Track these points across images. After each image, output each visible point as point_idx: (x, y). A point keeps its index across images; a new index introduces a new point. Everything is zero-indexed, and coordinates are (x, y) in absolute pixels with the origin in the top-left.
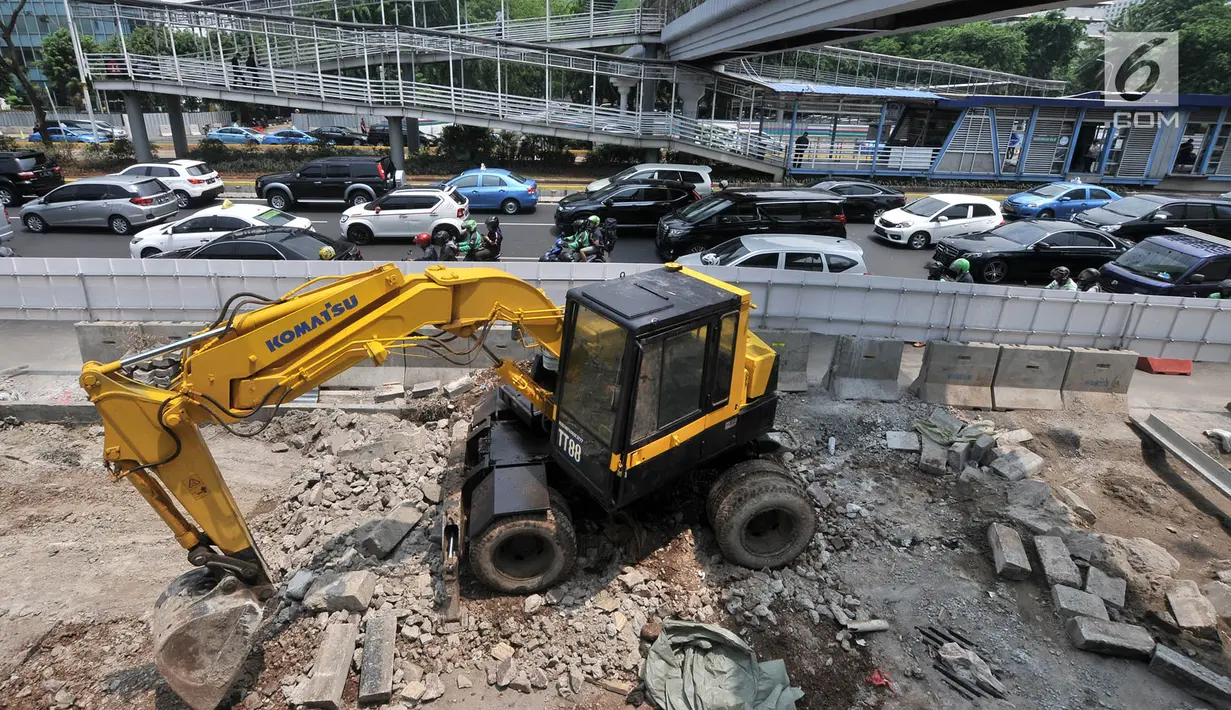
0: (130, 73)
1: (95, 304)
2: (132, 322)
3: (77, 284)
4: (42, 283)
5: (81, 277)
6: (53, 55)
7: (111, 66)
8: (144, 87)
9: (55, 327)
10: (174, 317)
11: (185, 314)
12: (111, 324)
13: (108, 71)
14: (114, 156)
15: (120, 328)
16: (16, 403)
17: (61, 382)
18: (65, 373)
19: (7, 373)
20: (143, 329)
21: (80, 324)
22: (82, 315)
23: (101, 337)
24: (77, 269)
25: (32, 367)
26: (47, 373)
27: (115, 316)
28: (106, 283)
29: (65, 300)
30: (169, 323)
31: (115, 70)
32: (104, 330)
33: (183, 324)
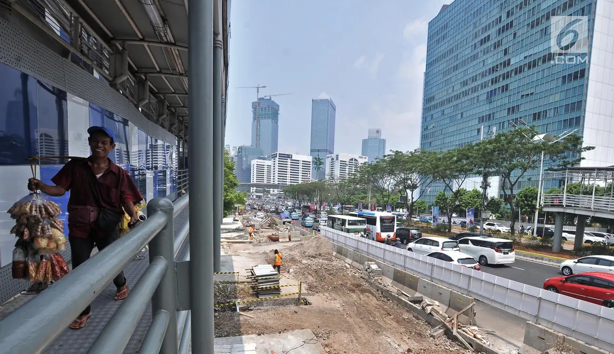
0: (564, 204)
1: (541, 316)
2: (559, 332)
3: (536, 302)
4: (518, 296)
5: (540, 299)
6: (521, 197)
7: (554, 200)
8: (569, 211)
9: (517, 319)
10: (589, 341)
11: (596, 341)
12: (546, 329)
13: (552, 203)
14: (541, 243)
15: (551, 333)
16: (489, 347)
17: (508, 347)
18: (511, 344)
19: (486, 331)
20: (564, 339)
21: (530, 322)
22: (532, 318)
23: (538, 334)
24: (539, 295)
25: (497, 333)
26: (503, 339)
27: (549, 326)
28: (552, 306)
29: (527, 308)
30: (583, 343)
31: (556, 202)
32: (541, 330)
33: (593, 347)
